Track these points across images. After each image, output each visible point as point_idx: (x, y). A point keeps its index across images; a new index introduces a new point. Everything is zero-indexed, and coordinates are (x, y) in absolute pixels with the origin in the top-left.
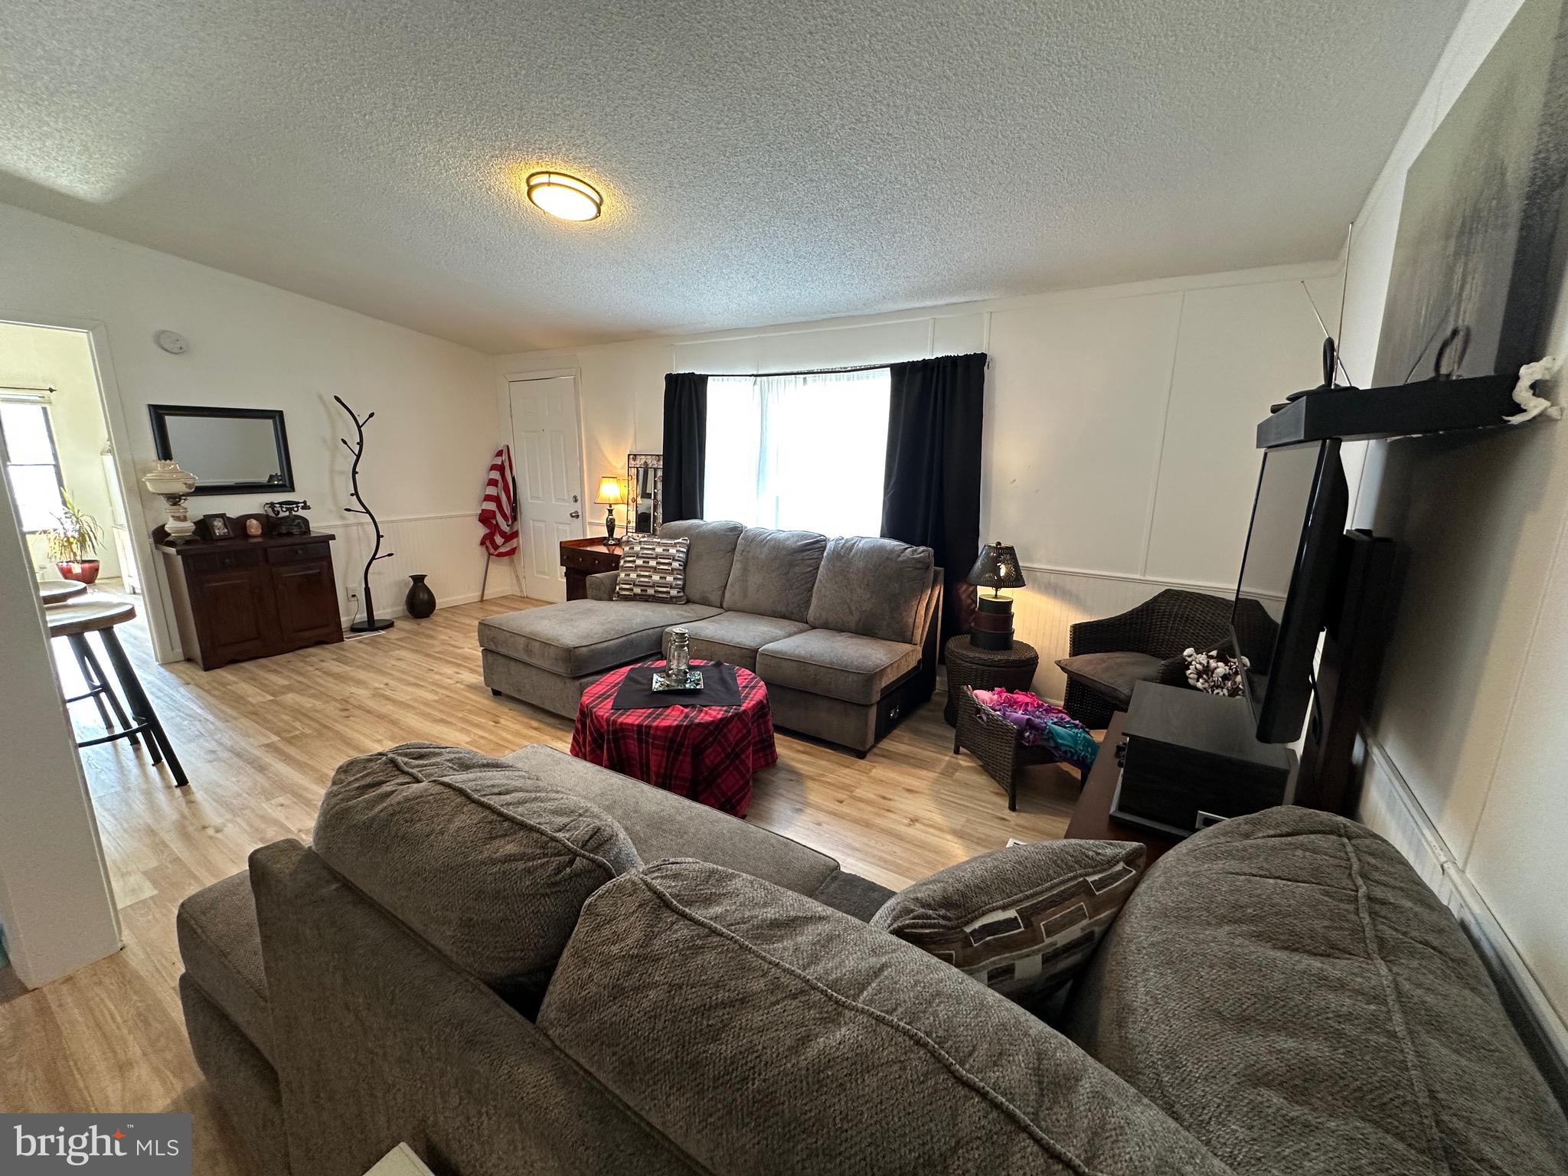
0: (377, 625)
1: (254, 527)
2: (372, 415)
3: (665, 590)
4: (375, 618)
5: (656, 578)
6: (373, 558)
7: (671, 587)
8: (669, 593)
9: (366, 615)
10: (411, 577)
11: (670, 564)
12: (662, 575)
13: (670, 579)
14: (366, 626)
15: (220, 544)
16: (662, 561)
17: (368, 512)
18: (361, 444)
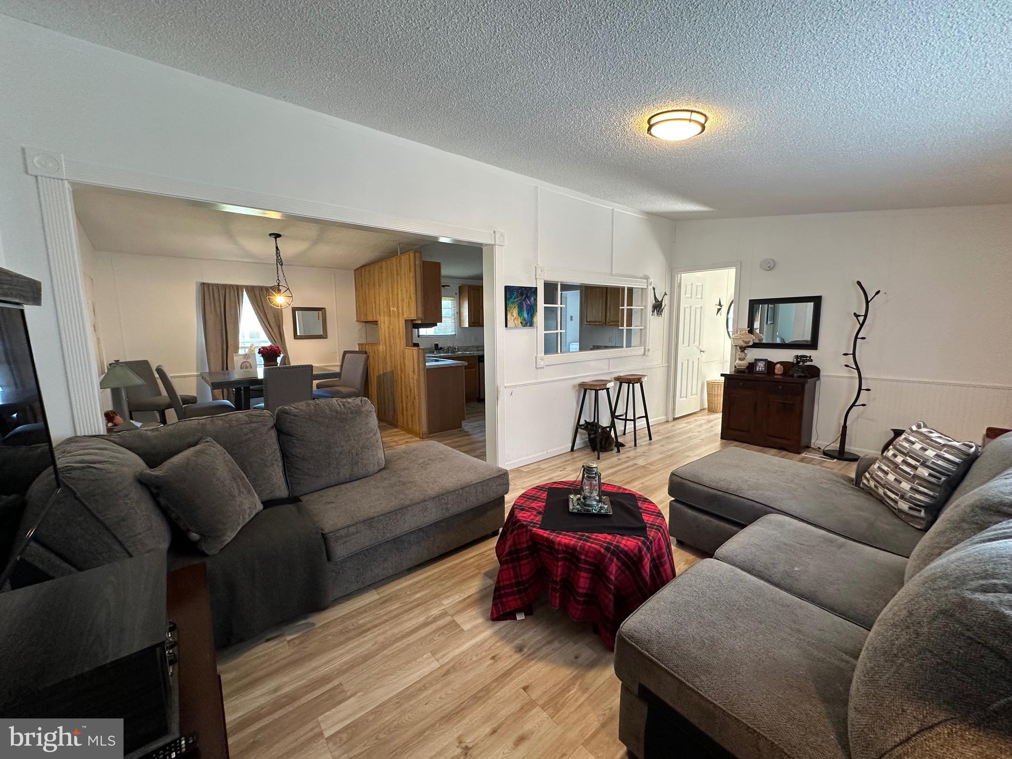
0: (846, 456)
1: (779, 369)
2: (878, 292)
3: (893, 496)
4: (846, 450)
5: (891, 477)
6: (853, 405)
7: (902, 497)
8: (896, 502)
9: (838, 445)
10: (892, 430)
11: (915, 468)
12: (899, 478)
13: (905, 486)
14: (836, 454)
15: (757, 375)
16: (910, 460)
17: (858, 369)
18: (865, 316)
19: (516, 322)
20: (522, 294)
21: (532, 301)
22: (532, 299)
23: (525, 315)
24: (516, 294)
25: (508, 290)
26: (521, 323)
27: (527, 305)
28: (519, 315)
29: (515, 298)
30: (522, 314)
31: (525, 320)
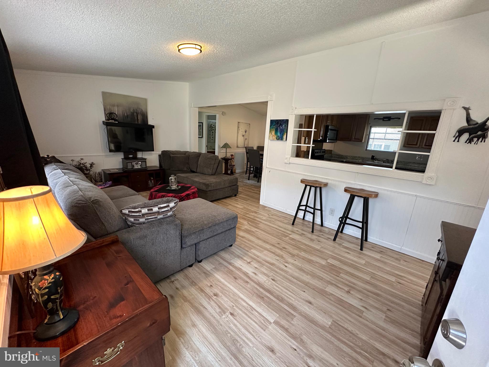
19: (273, 137)
20: (278, 123)
21: (283, 127)
22: (284, 126)
23: (279, 134)
24: (274, 123)
25: (272, 121)
26: (276, 138)
27: (280, 129)
28: (275, 134)
29: (274, 126)
30: (277, 134)
31: (278, 137)
